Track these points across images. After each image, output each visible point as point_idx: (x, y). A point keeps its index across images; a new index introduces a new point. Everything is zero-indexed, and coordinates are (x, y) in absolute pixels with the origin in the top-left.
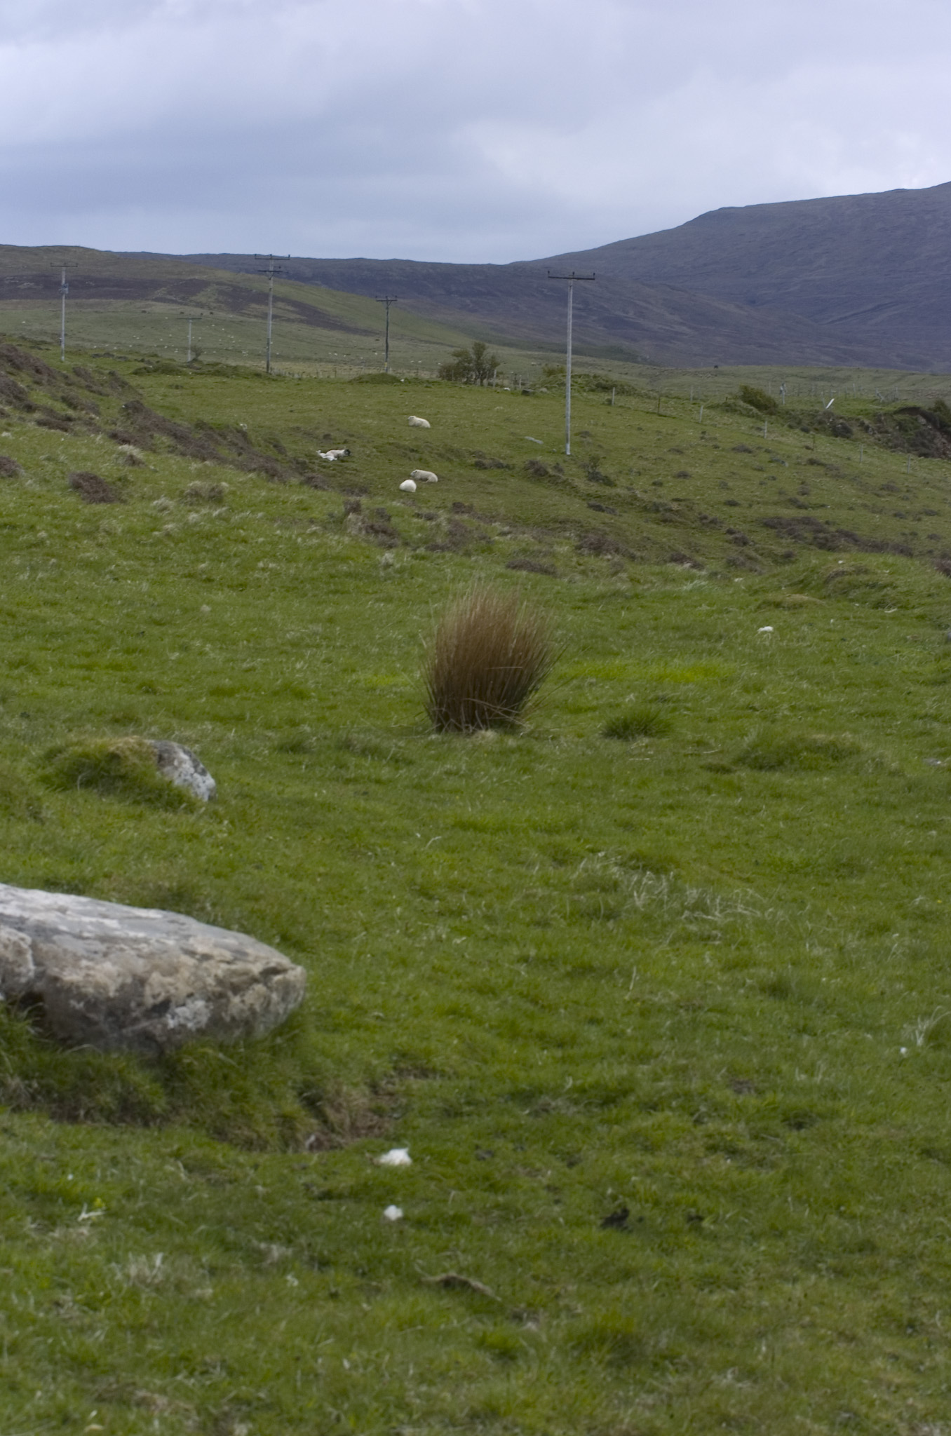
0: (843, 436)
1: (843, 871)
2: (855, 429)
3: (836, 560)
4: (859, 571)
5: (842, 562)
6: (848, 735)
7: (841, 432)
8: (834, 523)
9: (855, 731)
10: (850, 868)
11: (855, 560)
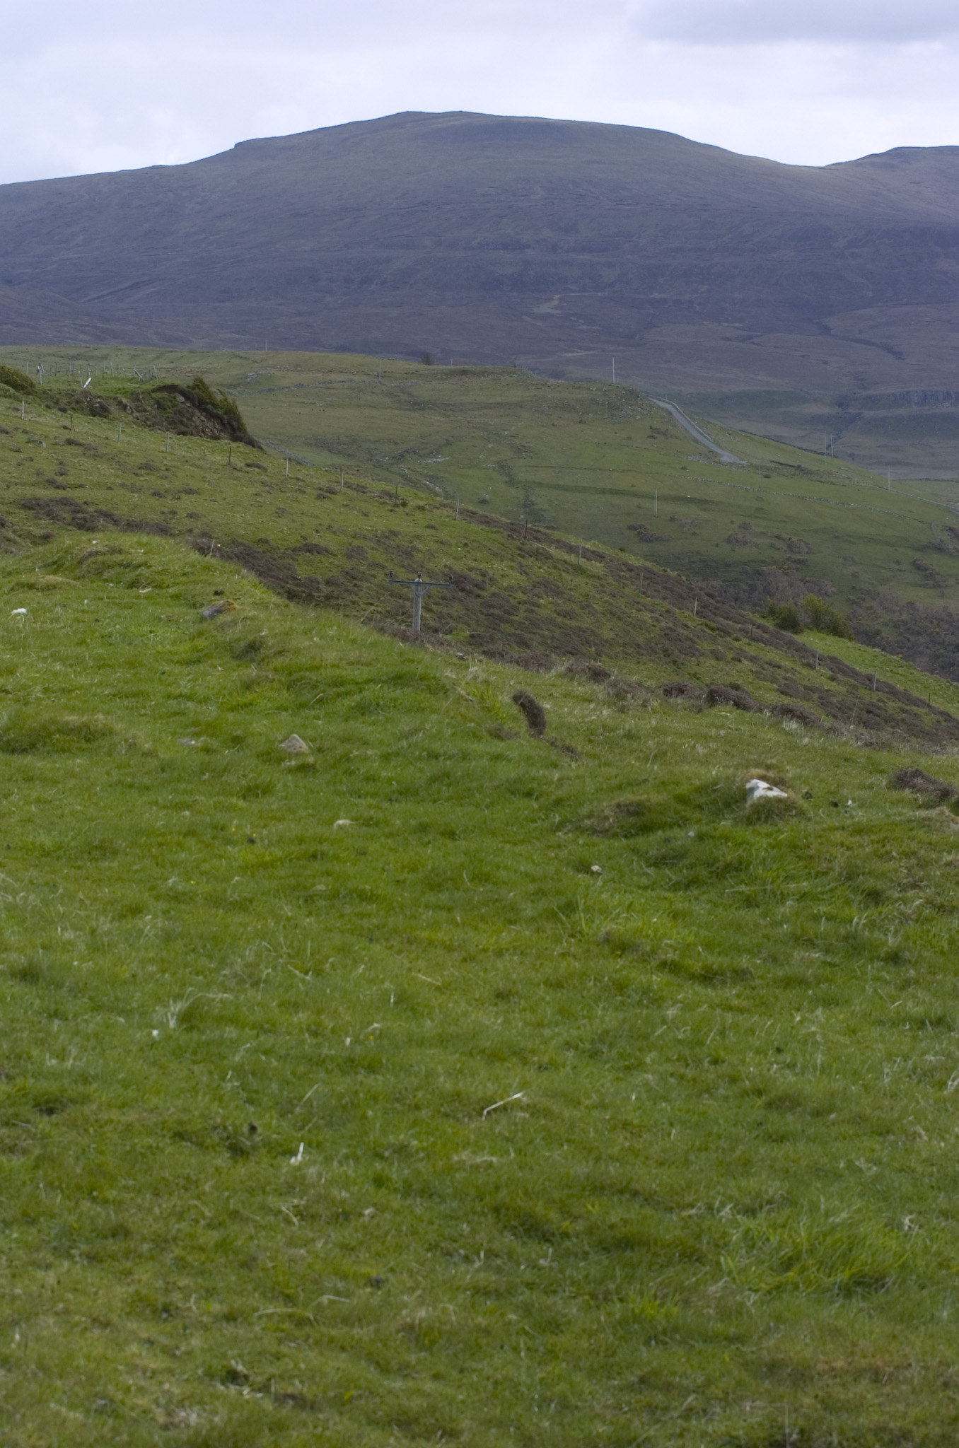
0: (101, 416)
1: (96, 854)
2: (112, 408)
3: (90, 541)
4: (114, 551)
5: (96, 542)
6: (101, 716)
7: (99, 410)
8: (93, 504)
9: (107, 713)
10: (104, 850)
11: (109, 540)
